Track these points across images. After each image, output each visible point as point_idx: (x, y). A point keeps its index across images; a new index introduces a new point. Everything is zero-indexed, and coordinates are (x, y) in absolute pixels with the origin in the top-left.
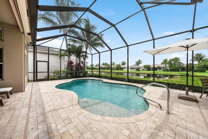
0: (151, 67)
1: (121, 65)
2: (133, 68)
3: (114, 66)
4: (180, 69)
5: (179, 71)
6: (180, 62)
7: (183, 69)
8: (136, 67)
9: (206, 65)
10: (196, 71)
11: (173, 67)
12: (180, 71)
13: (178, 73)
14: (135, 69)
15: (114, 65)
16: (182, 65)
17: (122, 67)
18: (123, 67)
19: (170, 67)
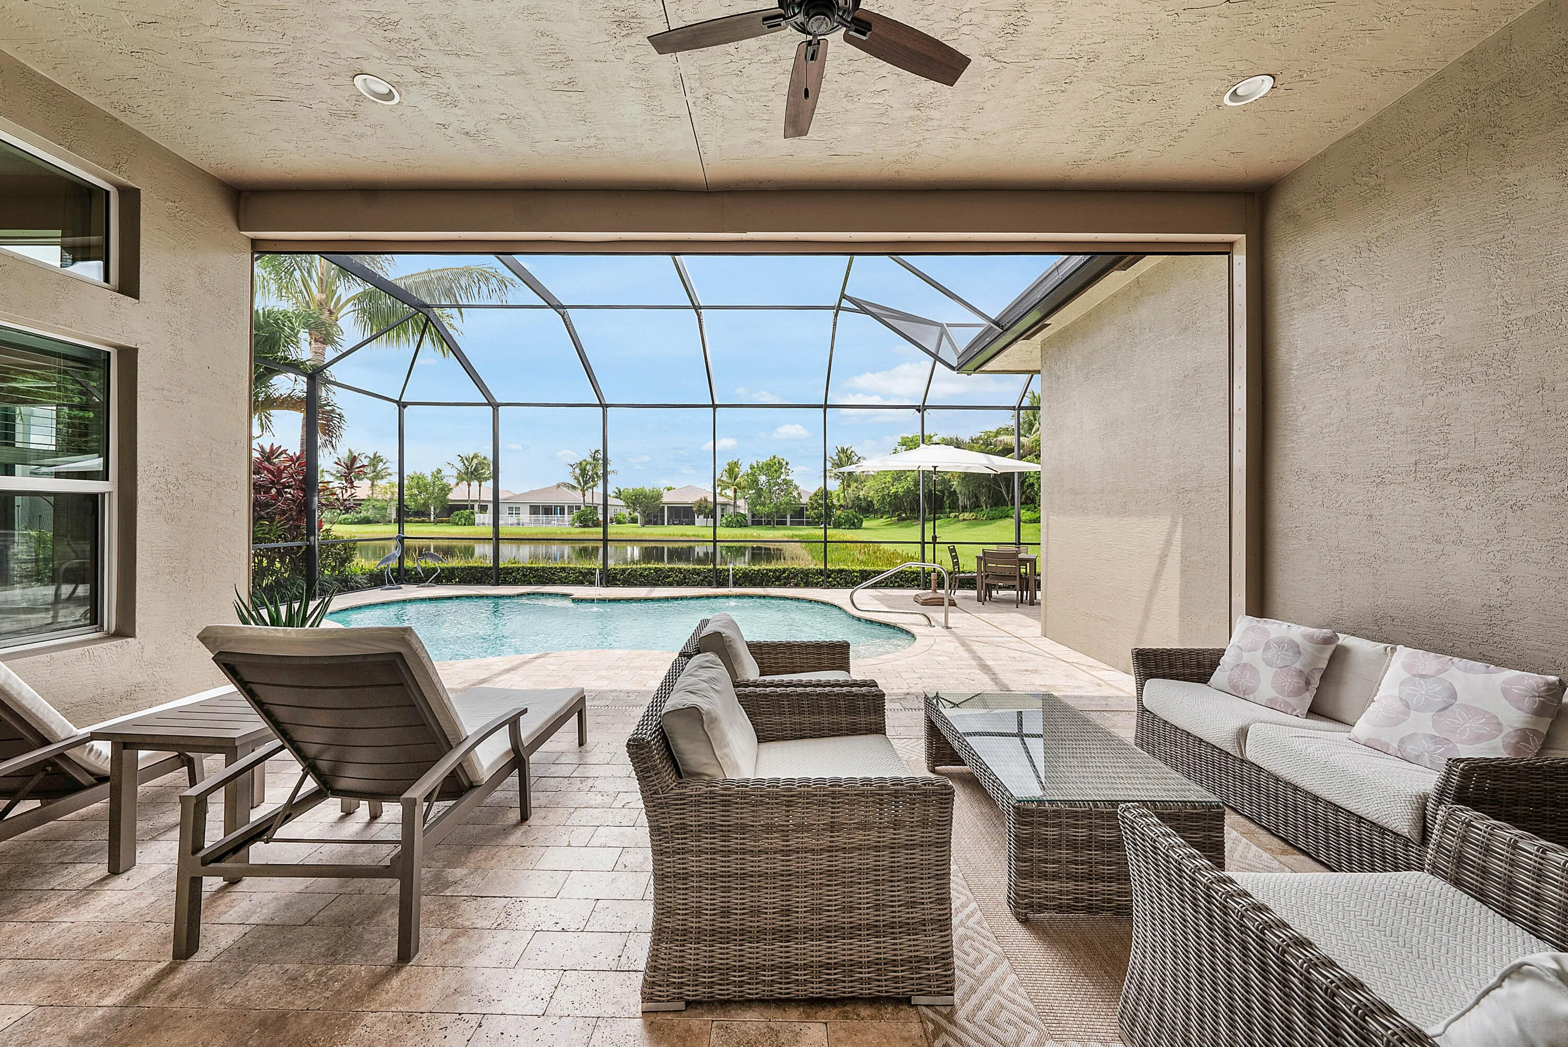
0: (664, 500)
1: (452, 482)
2: (548, 510)
3: (379, 482)
4: (788, 517)
5: (784, 523)
6: (791, 481)
7: (799, 516)
8: (575, 497)
9: (858, 498)
10: (838, 525)
11: (764, 505)
12: (788, 523)
13: (783, 532)
14: (567, 517)
15: (377, 476)
16: (795, 494)
17: (458, 494)
18: (474, 496)
19: (753, 505)
